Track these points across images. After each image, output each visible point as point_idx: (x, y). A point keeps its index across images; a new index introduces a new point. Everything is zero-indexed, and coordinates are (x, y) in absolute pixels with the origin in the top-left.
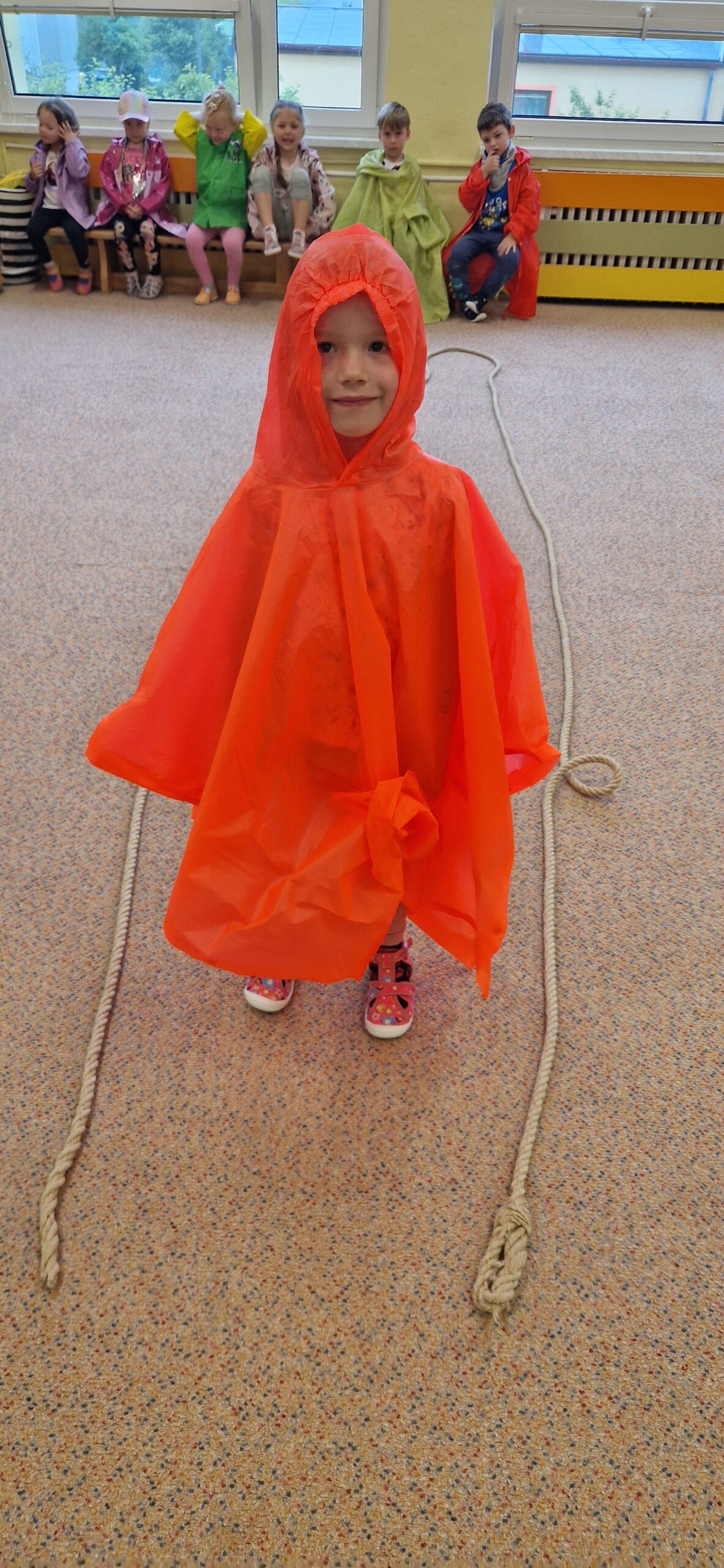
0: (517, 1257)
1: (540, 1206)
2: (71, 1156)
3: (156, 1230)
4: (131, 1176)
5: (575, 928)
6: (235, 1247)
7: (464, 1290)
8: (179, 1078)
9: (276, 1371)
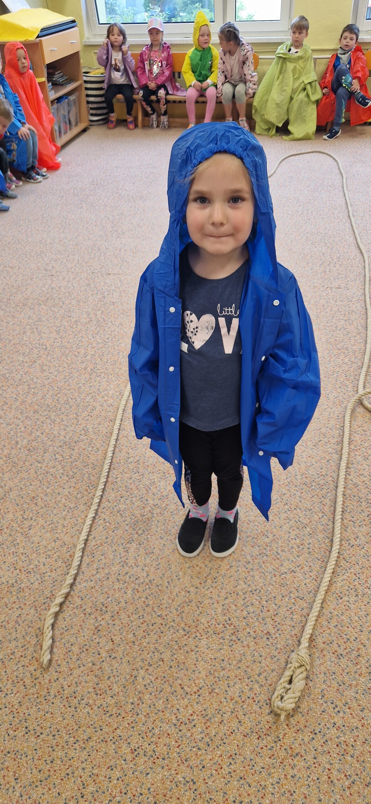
0: (299, 684)
1: (317, 654)
2: (64, 596)
3: (103, 641)
4: (94, 610)
5: (356, 490)
6: (143, 656)
7: (266, 698)
8: (125, 557)
9: (157, 731)
